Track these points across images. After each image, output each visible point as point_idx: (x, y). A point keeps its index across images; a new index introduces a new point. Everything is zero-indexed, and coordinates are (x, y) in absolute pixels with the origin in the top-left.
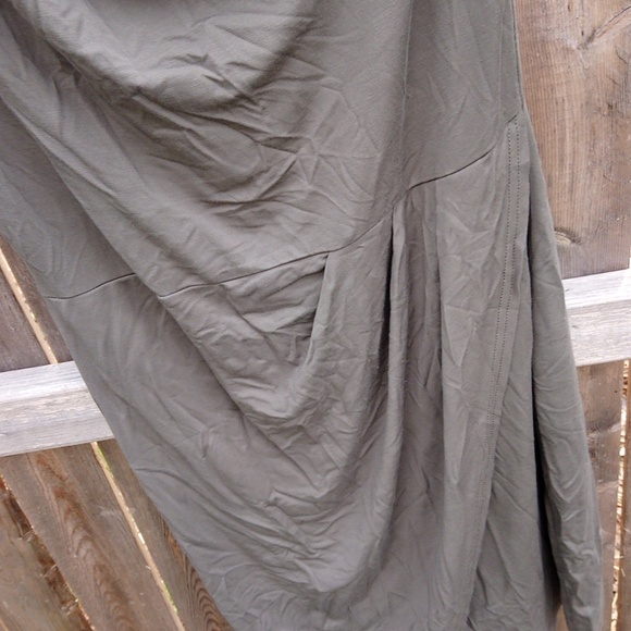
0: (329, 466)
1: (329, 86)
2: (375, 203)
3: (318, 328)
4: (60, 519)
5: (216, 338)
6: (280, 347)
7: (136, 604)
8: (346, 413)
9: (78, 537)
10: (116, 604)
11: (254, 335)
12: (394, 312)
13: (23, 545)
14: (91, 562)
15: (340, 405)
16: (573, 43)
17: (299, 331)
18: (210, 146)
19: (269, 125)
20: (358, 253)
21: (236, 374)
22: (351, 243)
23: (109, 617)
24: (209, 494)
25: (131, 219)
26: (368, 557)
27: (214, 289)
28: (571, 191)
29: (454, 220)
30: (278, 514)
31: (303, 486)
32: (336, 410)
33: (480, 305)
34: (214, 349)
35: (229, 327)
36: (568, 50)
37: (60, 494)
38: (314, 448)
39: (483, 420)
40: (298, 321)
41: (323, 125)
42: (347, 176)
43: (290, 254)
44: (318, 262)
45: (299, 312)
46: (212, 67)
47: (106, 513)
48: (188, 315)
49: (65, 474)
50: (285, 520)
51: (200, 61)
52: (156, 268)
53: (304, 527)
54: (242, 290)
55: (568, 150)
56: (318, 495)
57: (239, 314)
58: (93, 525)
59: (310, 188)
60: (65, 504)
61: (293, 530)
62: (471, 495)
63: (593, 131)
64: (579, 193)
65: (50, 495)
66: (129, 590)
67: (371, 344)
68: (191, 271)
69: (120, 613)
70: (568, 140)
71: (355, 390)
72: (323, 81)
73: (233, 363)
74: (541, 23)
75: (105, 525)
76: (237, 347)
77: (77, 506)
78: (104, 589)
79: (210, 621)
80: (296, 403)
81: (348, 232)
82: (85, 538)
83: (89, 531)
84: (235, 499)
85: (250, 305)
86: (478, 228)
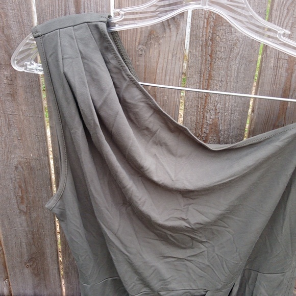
1: (229, 232)
19: (200, 237)
20: (220, 294)
25: (131, 264)
27: (154, 294)
29: (263, 291)
41: (221, 244)
42: (225, 266)
43: (191, 286)
44: (202, 292)
46: (189, 223)
52: (133, 284)
59: (208, 264)
68: (148, 286)
72: (227, 229)
81: (220, 286)
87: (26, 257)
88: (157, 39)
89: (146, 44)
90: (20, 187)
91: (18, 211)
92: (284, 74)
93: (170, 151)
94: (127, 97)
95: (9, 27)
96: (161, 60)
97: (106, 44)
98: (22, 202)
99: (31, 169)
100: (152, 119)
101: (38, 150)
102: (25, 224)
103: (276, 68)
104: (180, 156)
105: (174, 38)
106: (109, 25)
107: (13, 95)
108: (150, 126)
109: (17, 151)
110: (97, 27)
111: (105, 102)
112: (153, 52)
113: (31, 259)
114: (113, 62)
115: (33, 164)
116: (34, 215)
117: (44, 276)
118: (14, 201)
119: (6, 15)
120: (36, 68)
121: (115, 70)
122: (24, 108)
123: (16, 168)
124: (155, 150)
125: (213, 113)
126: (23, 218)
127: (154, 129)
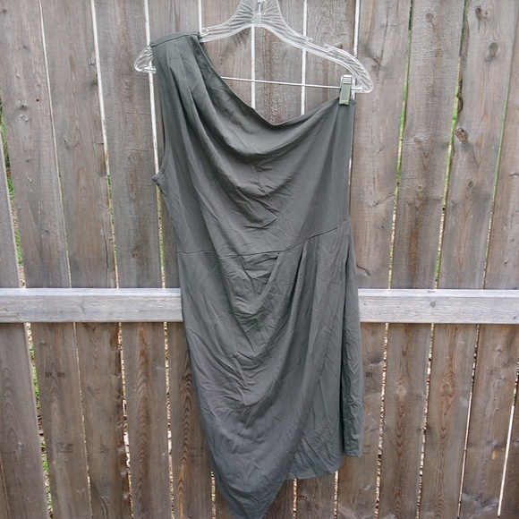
0: (262, 342)
2: (299, 237)
3: (271, 278)
4: (137, 367)
5: (234, 277)
6: (256, 285)
7: (154, 426)
8: (273, 318)
9: (141, 379)
10: (144, 424)
11: (248, 279)
12: (298, 280)
13: (114, 379)
14: (141, 395)
15: (271, 314)
16: (371, 204)
17: (263, 280)
18: (253, 208)
19: (272, 205)
20: (290, 254)
21: (237, 294)
22: (288, 250)
23: (137, 433)
24: (211, 348)
25: (220, 227)
26: (269, 388)
27: (239, 258)
28: (368, 255)
29: (324, 248)
30: (236, 362)
31: (249, 351)
32: (270, 316)
33: (329, 280)
34: (233, 281)
35: (240, 273)
36: (369, 206)
37: (142, 354)
38: (258, 333)
39: (324, 329)
40: (264, 276)
41: (288, 210)
42: (291, 227)
43: (268, 249)
44: (276, 254)
45: (266, 272)
47: (158, 368)
48: (227, 267)
49: (148, 343)
50: (239, 366)
51: (256, 184)
52: (222, 247)
53: (245, 372)
54: (248, 260)
55: (368, 240)
56: (254, 355)
57: (244, 270)
58: (150, 374)
59: (279, 228)
60: (143, 359)
61: (241, 371)
62: (315, 362)
63: (376, 235)
64: (371, 256)
65: (138, 353)
66: (153, 417)
67: (288, 291)
68: (234, 250)
69: (144, 431)
70: (368, 237)
71: (278, 308)
72: (290, 197)
73: (238, 289)
74: (362, 196)
75: (155, 374)
76: (241, 282)
77: (147, 361)
78: (142, 413)
79: (185, 444)
80: (257, 308)
82: (145, 381)
83: (147, 377)
84: (221, 352)
85: (249, 266)
86: (331, 252)
87: (133, 246)
88: (232, 51)
89: (224, 55)
90: (131, 175)
91: (128, 199)
92: (322, 74)
93: (244, 129)
94: (211, 85)
95: (131, 47)
96: (235, 66)
97: (197, 49)
98: (132, 191)
99: (141, 159)
100: (229, 103)
101: (146, 142)
102: (133, 212)
103: (316, 69)
104: (252, 133)
105: (243, 51)
106: (199, 38)
107: (130, 97)
108: (228, 108)
109: (131, 143)
110: (192, 38)
111: (196, 87)
112: (230, 61)
113: (137, 247)
114: (202, 61)
115: (142, 154)
116: (141, 203)
117: (148, 265)
118: (125, 190)
119: (129, 39)
120: (150, 69)
121: (203, 66)
122: (138, 107)
123: (129, 159)
124: (233, 127)
125: (276, 106)
126: (132, 205)
127: (231, 111)
